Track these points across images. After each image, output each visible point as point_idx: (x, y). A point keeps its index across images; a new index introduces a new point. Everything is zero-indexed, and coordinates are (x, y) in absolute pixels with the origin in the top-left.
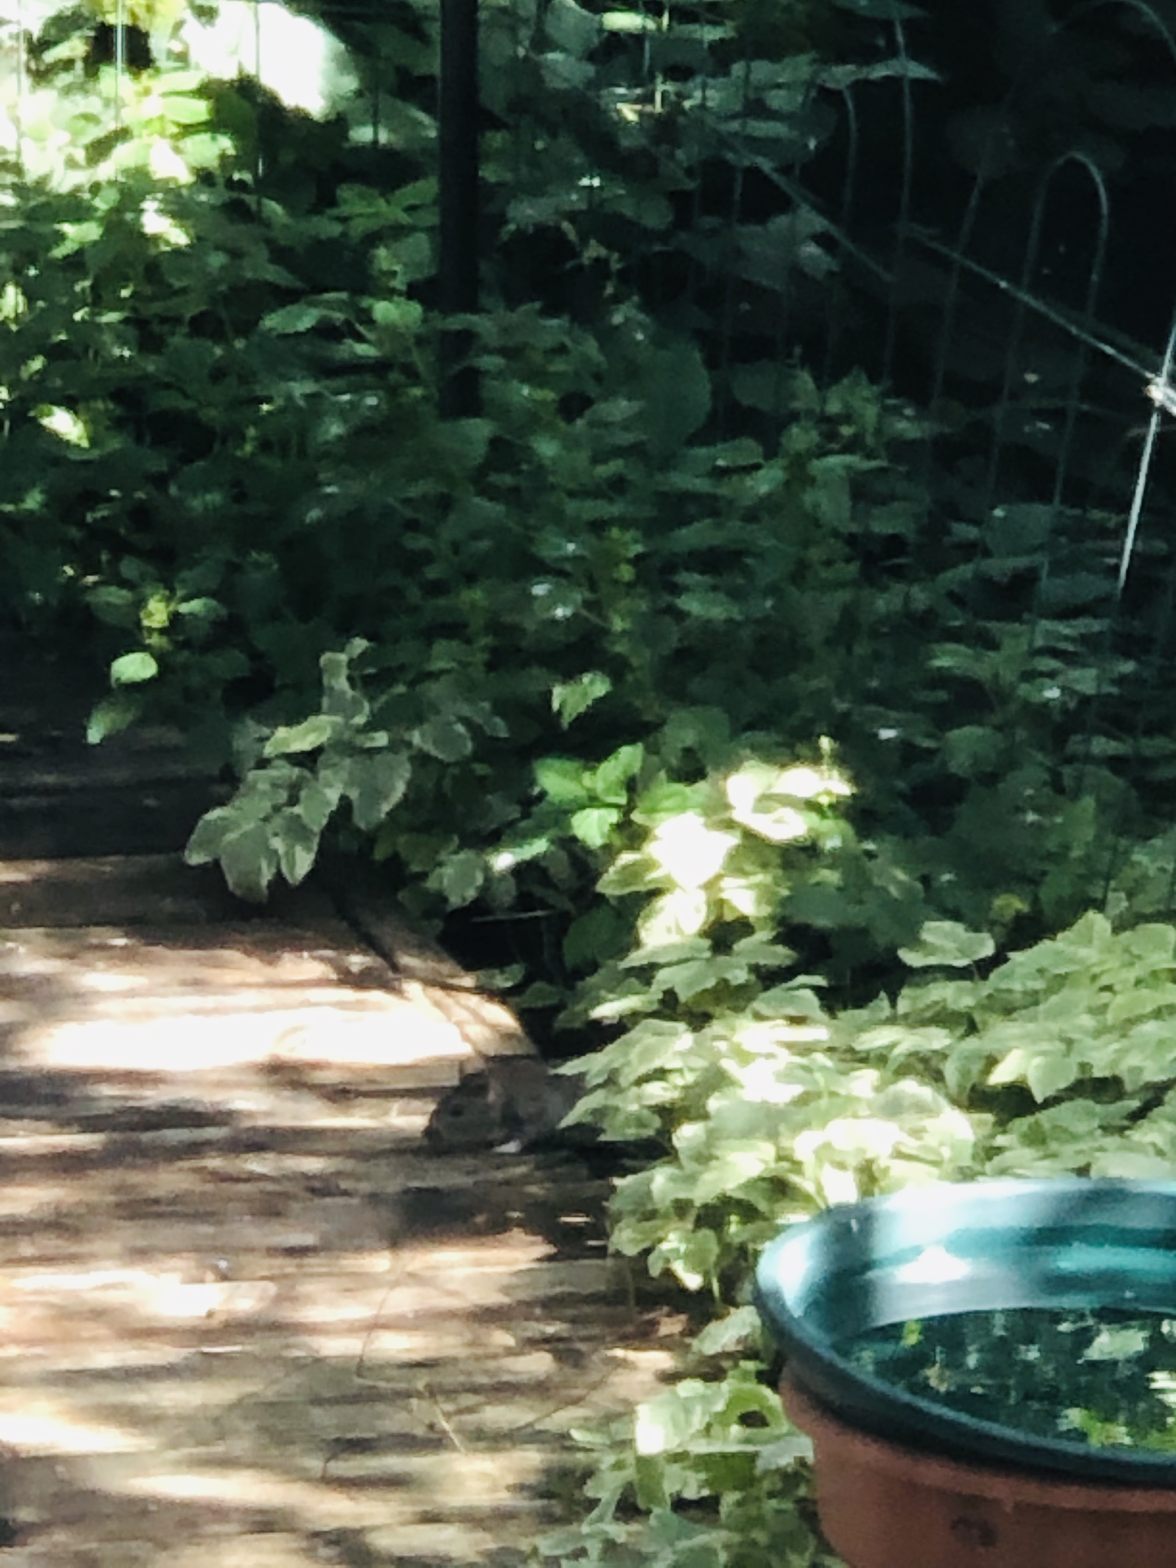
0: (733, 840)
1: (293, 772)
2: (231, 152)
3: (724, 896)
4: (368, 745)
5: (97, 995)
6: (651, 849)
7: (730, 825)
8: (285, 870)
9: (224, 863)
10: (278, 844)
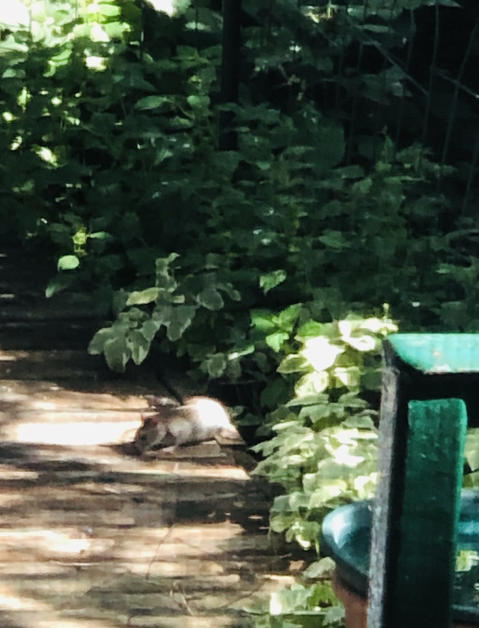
0: (341, 350)
1: (140, 314)
2: (129, 30)
3: (336, 375)
4: (176, 302)
5: (42, 411)
6: (303, 353)
7: (340, 343)
8: (134, 357)
9: (106, 354)
10: (131, 345)
